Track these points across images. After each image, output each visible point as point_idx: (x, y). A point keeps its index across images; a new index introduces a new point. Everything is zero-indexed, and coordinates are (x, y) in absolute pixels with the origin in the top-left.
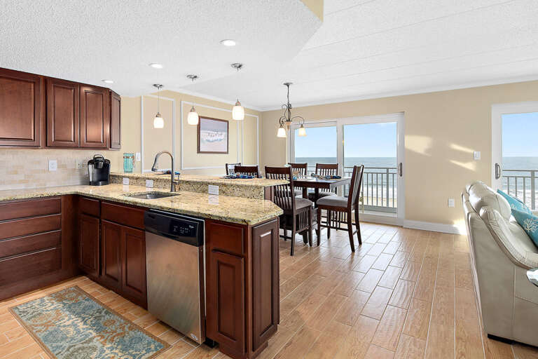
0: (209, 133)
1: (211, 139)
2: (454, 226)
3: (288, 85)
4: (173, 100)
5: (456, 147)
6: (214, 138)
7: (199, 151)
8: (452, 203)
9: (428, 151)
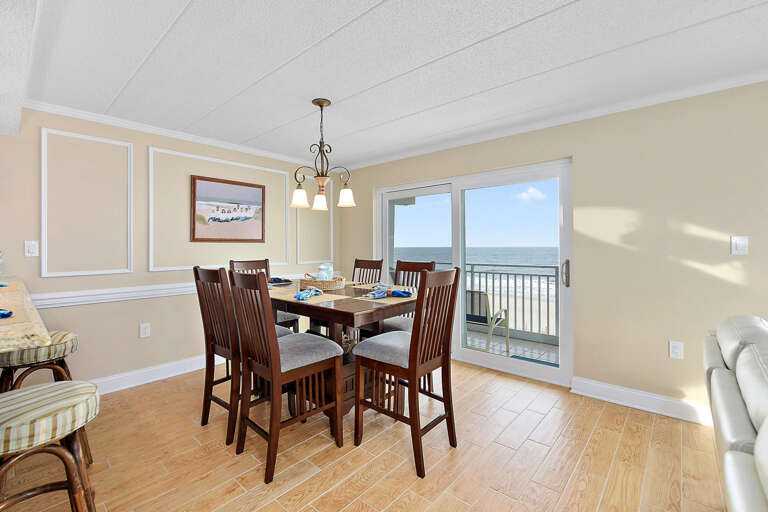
0: (218, 207)
1: (223, 217)
2: (685, 401)
3: (320, 103)
4: (127, 144)
5: (695, 230)
6: (230, 216)
7: (193, 239)
8: (678, 350)
9: (626, 238)
